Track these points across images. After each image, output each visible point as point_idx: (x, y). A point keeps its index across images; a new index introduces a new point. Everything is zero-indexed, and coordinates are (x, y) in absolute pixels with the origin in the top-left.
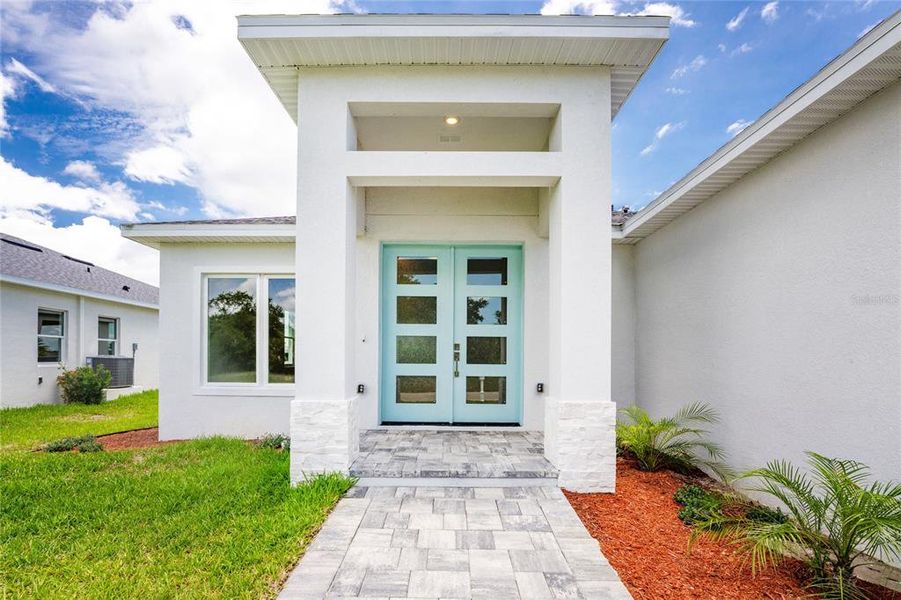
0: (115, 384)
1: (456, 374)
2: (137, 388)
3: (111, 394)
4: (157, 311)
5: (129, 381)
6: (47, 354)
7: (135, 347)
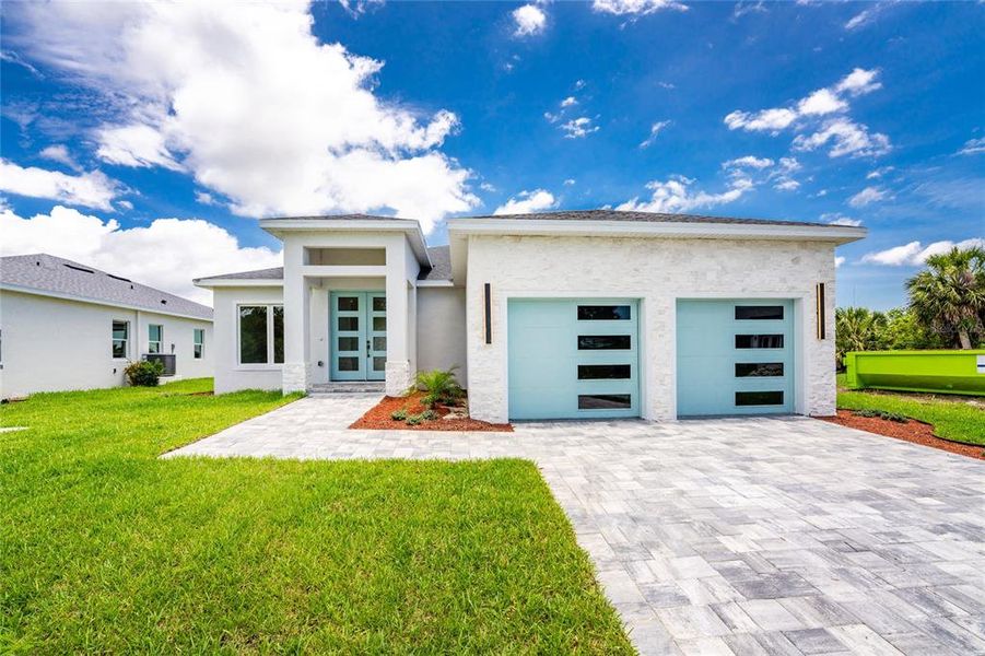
0: (165, 374)
1: (369, 356)
2: (178, 377)
3: (163, 380)
4: (212, 323)
5: (172, 372)
6: (119, 352)
7: (173, 346)
